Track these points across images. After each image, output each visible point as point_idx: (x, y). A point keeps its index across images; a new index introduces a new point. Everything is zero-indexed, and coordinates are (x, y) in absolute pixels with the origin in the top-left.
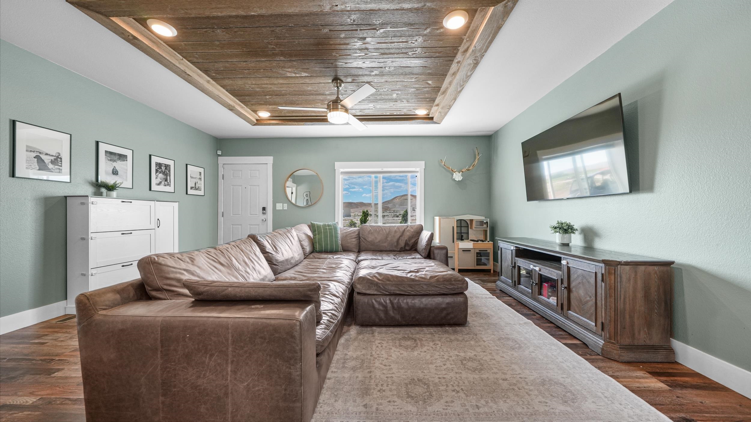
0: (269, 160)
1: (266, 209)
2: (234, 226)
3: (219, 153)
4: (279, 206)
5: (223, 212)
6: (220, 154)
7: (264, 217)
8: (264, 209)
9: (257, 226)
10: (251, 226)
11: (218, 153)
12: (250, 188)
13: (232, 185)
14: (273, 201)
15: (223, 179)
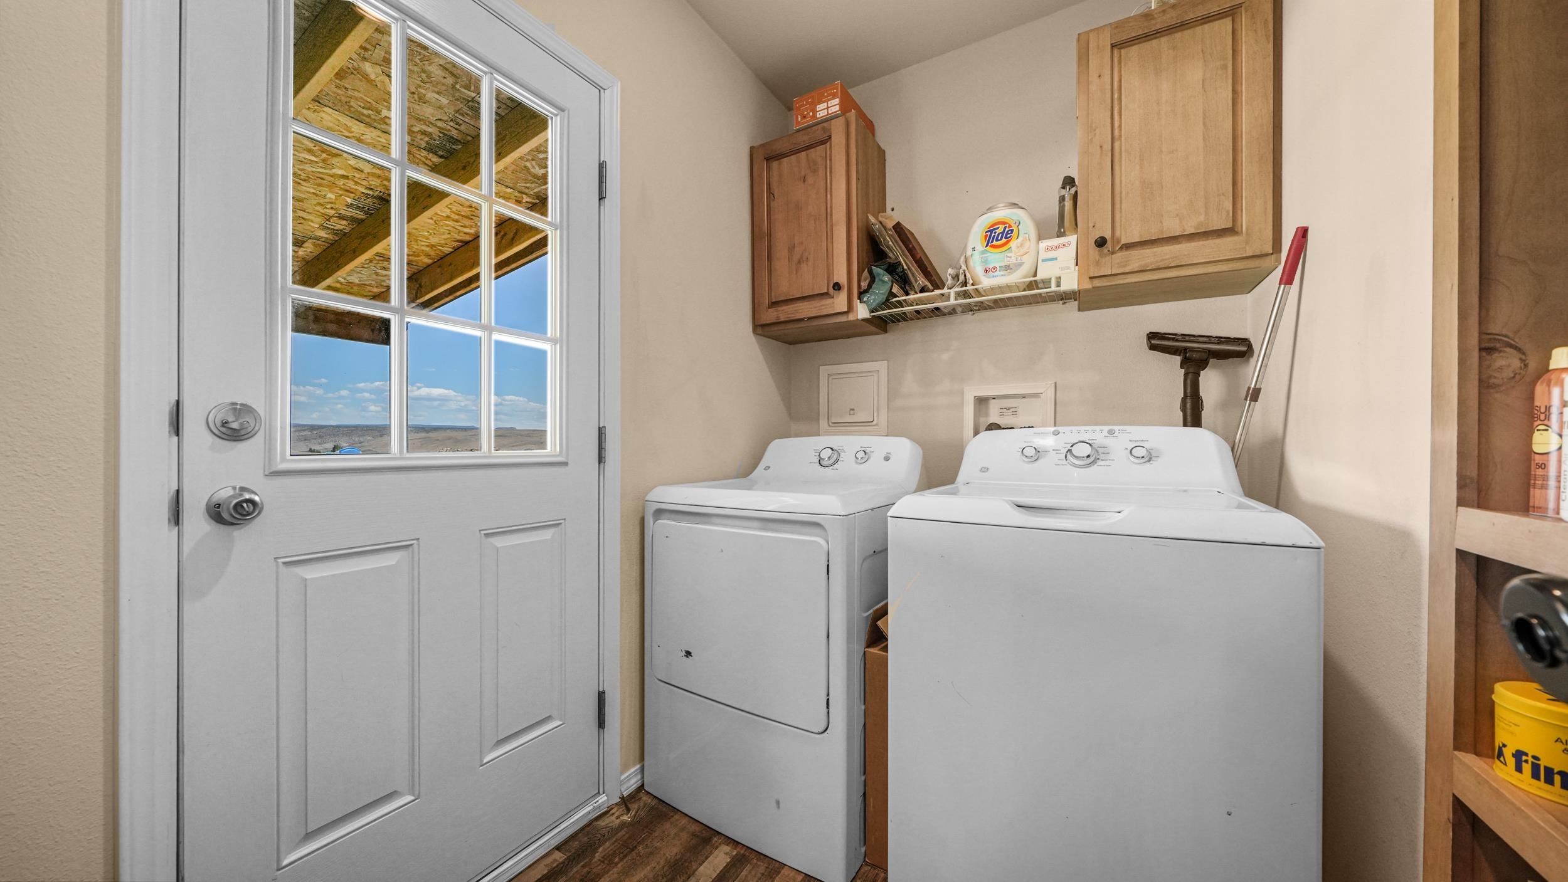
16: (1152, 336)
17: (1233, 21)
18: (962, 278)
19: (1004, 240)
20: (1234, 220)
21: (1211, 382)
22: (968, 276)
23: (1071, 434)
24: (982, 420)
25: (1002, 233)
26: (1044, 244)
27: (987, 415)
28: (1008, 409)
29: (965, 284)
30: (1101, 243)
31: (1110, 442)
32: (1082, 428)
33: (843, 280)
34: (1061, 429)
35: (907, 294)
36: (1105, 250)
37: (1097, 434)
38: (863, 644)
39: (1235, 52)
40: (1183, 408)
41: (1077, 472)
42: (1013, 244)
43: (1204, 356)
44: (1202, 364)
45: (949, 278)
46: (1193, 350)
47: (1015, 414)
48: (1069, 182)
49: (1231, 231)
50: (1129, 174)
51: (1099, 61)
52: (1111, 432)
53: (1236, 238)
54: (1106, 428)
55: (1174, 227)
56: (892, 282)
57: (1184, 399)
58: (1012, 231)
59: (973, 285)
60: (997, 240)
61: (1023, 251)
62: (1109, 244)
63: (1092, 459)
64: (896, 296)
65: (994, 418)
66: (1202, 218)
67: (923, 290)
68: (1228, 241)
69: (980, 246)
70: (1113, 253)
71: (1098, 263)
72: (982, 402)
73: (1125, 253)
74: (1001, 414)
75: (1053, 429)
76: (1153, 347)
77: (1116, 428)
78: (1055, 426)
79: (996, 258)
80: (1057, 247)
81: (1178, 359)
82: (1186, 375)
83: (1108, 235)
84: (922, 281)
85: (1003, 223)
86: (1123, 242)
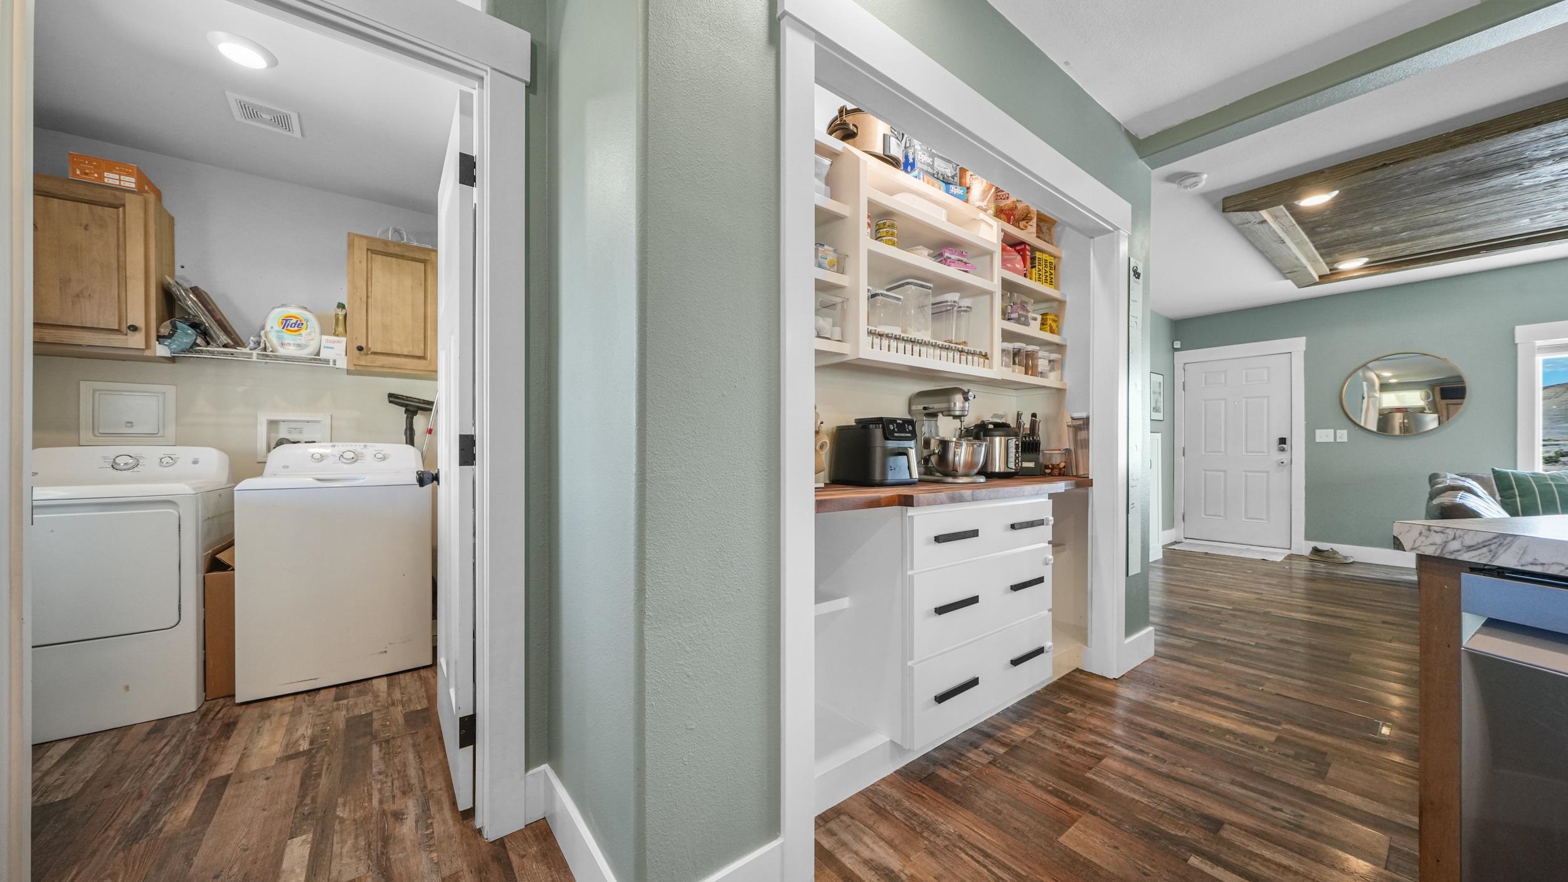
0: (1298, 344)
1: (1288, 442)
2: (1207, 472)
3: (1177, 345)
4: (1324, 436)
5: (1184, 448)
6: (1179, 346)
7: (1284, 457)
8: (1283, 441)
9: (1264, 474)
10: (1248, 474)
11: (1175, 347)
12: (1247, 403)
13: (1205, 400)
14: (1306, 425)
15: (1184, 390)
16: (391, 395)
17: (425, 266)
18: (262, 345)
19: (296, 328)
20: (425, 353)
21: (419, 421)
22: (268, 345)
23: (341, 447)
24: (273, 435)
25: (295, 324)
26: (324, 337)
27: (277, 432)
28: (295, 429)
29: (265, 349)
30: (360, 349)
31: (364, 451)
32: (349, 444)
33: (140, 323)
34: (336, 444)
35: (208, 344)
36: (362, 352)
37: (358, 447)
38: (202, 568)
39: (425, 280)
40: (406, 434)
41: (346, 466)
42: (303, 332)
43: (415, 409)
44: (415, 413)
45: (251, 342)
46: (410, 405)
47: (301, 432)
48: (341, 306)
49: (423, 358)
50: (375, 317)
51: (360, 254)
52: (365, 446)
53: (425, 361)
54: (363, 444)
55: (397, 349)
56: (197, 335)
57: (406, 430)
58: (302, 324)
59: (271, 351)
60: (291, 327)
61: (310, 338)
62: (365, 350)
63: (354, 460)
64: (199, 346)
65: (283, 434)
66: (411, 349)
67: (225, 346)
68: (422, 362)
69: (278, 327)
70: (367, 354)
71: (358, 358)
72: (273, 424)
73: (373, 356)
74: (290, 432)
75: (331, 444)
76: (391, 402)
77: (368, 444)
78: (331, 442)
79: (289, 337)
80: (334, 342)
81: (404, 409)
82: (407, 417)
83: (364, 345)
84: (224, 339)
85: (296, 318)
86: (372, 350)
